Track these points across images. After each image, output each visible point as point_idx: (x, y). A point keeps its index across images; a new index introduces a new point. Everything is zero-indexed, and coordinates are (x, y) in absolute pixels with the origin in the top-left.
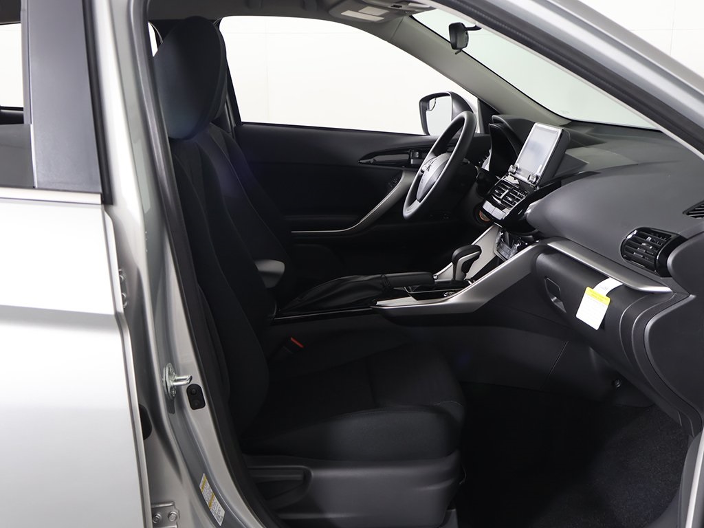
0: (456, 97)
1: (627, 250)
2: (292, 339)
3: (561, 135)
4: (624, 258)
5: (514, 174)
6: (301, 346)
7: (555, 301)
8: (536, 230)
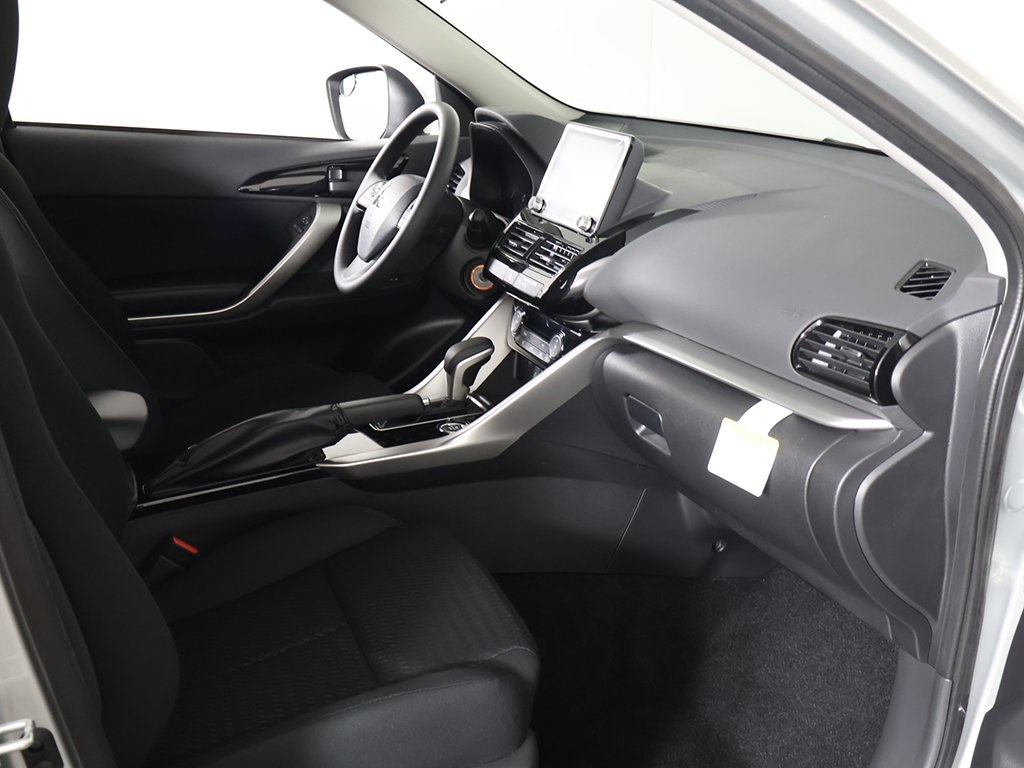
0: (395, 75)
1: (802, 355)
2: (176, 541)
3: (631, 147)
4: (798, 370)
5: (540, 211)
6: (193, 550)
7: (643, 433)
8: (595, 311)
